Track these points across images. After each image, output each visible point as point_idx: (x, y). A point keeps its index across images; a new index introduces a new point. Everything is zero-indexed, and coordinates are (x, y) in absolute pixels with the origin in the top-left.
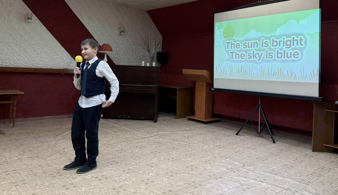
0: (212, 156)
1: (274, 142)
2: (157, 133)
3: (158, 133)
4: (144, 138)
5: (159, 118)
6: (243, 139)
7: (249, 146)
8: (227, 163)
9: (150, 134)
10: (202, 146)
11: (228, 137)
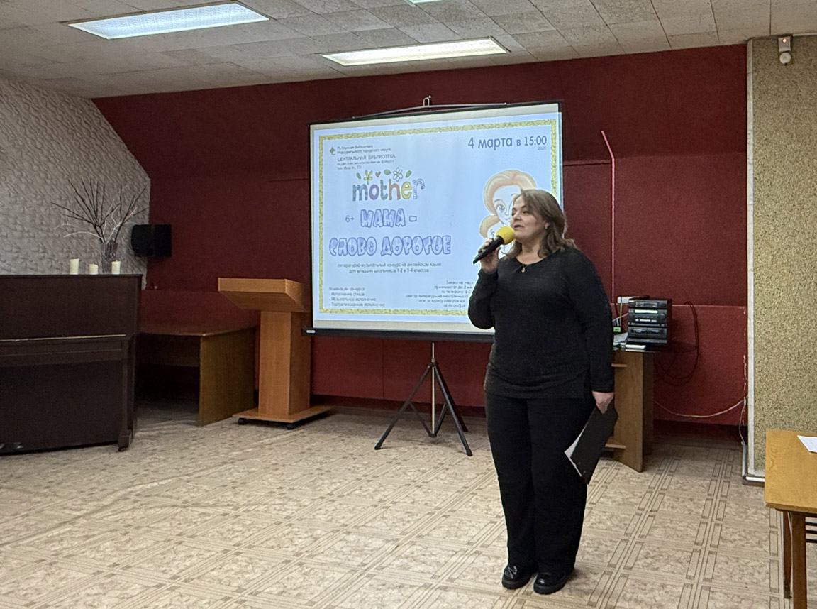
0: (305, 535)
1: (469, 454)
2: (123, 492)
3: (129, 490)
4: (73, 521)
5: (137, 434)
6: (394, 459)
7: (409, 478)
8: (350, 548)
9: (98, 500)
10: (278, 507)
11: (355, 459)
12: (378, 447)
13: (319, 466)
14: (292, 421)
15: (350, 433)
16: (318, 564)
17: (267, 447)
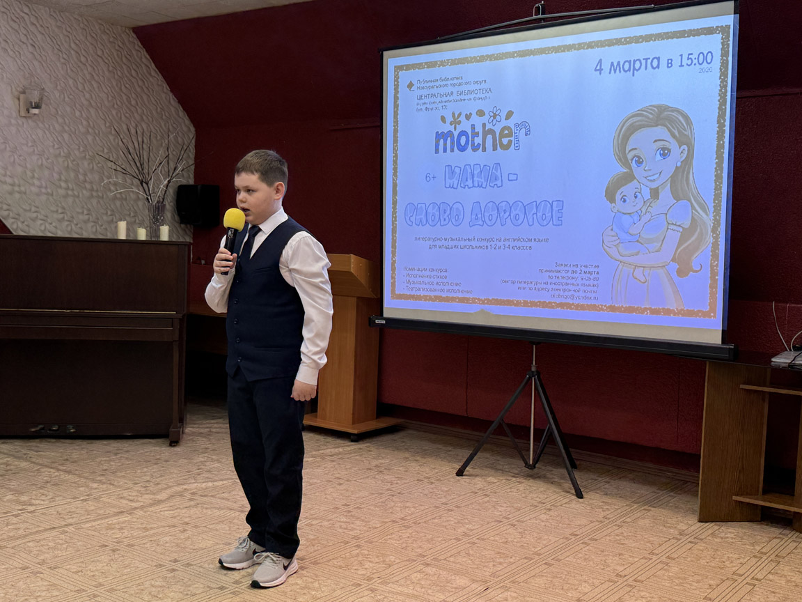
0: (377, 560)
1: (579, 495)
2: (179, 489)
3: (185, 487)
4: (131, 511)
5: (188, 430)
6: (480, 489)
7: (500, 513)
8: (429, 582)
9: (154, 494)
10: (344, 525)
11: (432, 483)
12: (460, 473)
13: (389, 486)
14: (355, 432)
15: (425, 454)
16: (393, 593)
17: (329, 458)
